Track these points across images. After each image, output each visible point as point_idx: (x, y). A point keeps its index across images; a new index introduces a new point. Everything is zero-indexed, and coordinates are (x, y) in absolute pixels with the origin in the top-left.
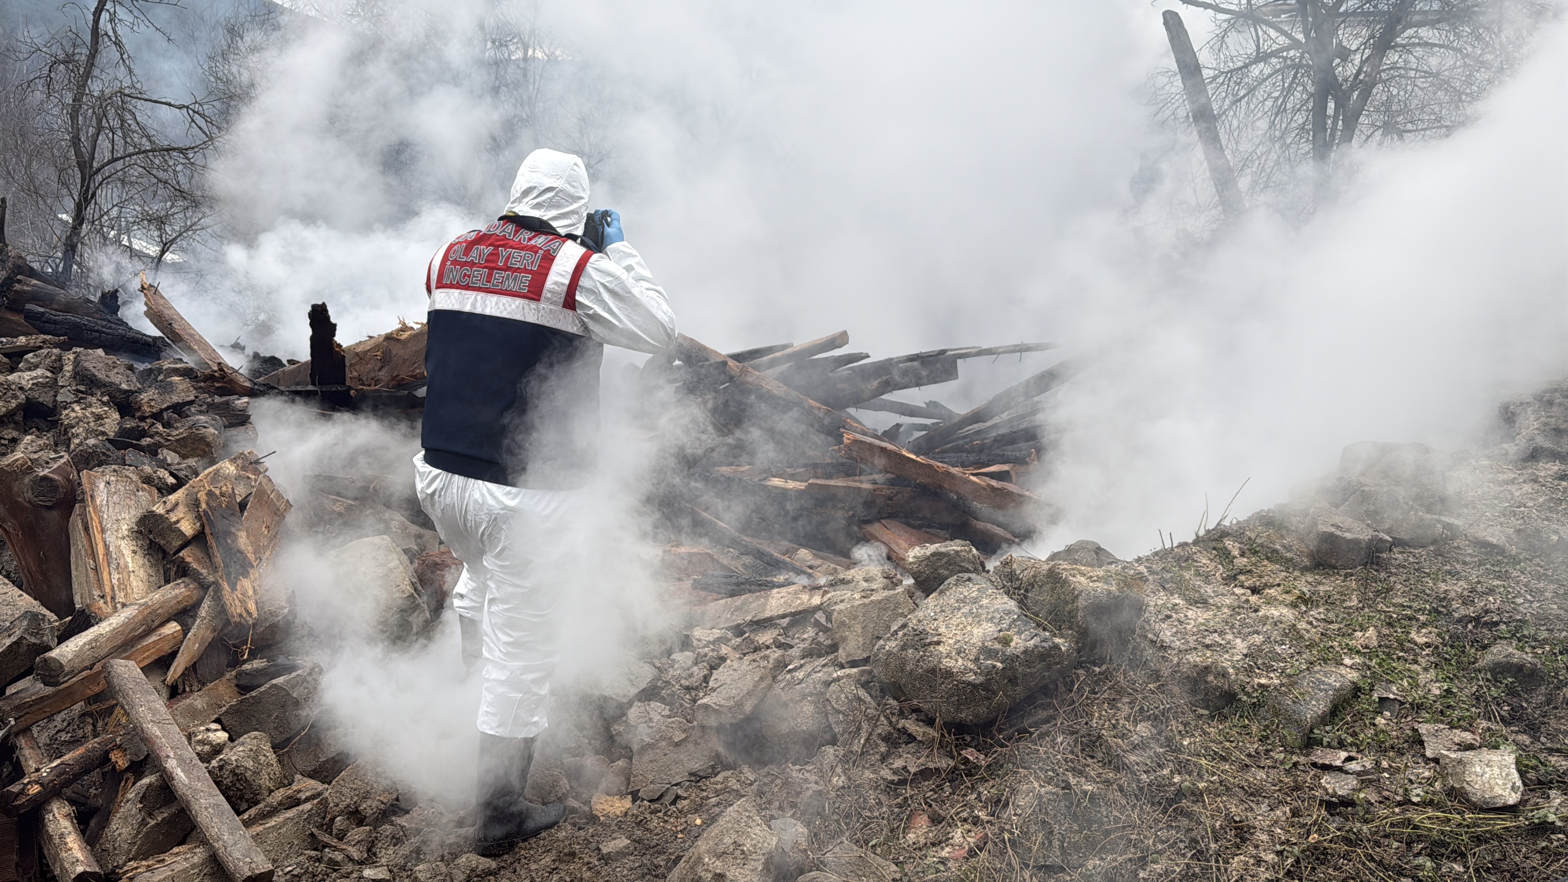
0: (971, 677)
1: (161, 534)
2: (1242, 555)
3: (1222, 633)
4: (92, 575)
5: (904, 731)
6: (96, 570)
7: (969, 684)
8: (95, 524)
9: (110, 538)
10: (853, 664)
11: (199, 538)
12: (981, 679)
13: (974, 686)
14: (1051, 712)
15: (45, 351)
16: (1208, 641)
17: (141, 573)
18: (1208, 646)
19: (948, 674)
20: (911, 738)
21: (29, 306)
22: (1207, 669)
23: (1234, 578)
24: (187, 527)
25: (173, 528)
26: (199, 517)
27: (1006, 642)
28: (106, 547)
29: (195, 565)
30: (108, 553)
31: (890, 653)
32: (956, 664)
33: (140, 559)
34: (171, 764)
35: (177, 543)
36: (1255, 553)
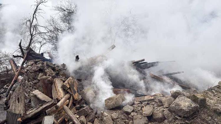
0: (187, 110)
1: (65, 88)
2: (215, 92)
3: (217, 104)
4: (56, 93)
5: (176, 118)
6: (57, 93)
7: (187, 111)
8: (56, 86)
9: (58, 88)
10: (166, 108)
11: (70, 88)
12: (188, 111)
13: (187, 112)
14: (196, 115)
15: (40, 62)
16: (215, 105)
17: (62, 93)
18: (216, 106)
19: (183, 110)
20: (177, 119)
21: (33, 55)
22: (217, 109)
23: (215, 96)
24: (68, 87)
25: (66, 87)
26: (69, 85)
27: (191, 105)
28: (58, 89)
29: (70, 92)
30: (58, 90)
31: (173, 107)
32: (184, 108)
33: (62, 91)
34: (75, 120)
35: (67, 89)
36: (217, 92)
